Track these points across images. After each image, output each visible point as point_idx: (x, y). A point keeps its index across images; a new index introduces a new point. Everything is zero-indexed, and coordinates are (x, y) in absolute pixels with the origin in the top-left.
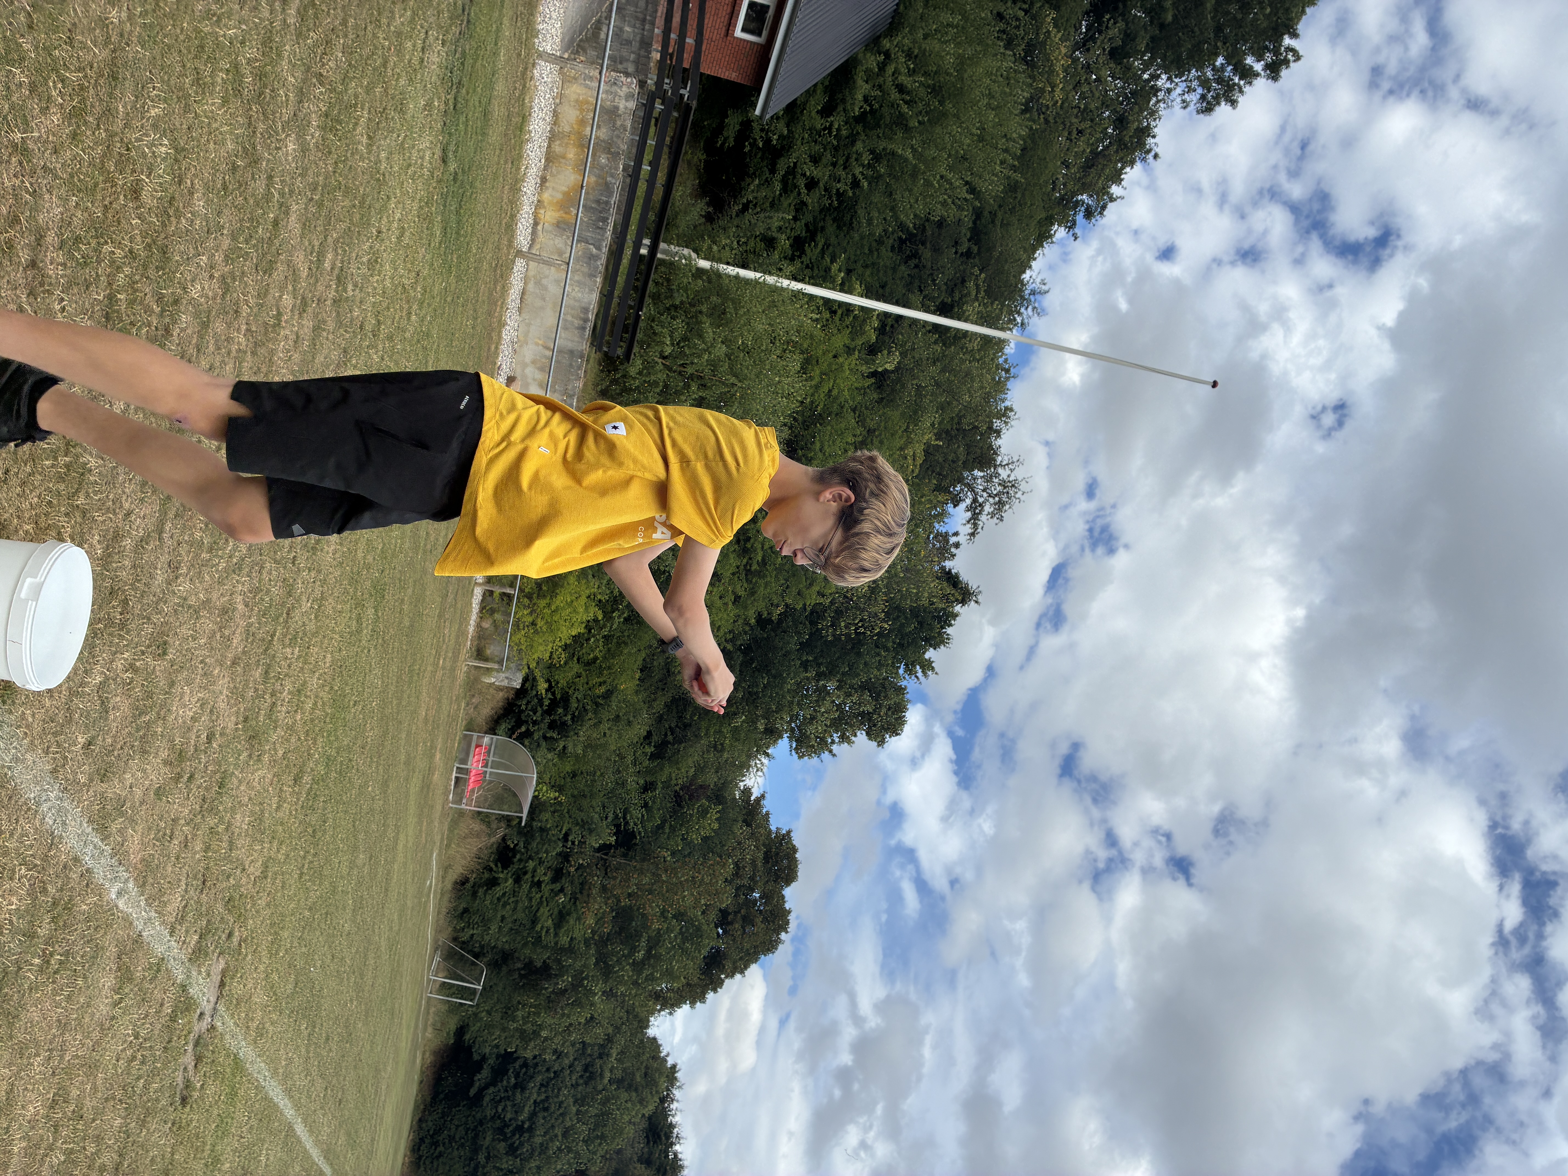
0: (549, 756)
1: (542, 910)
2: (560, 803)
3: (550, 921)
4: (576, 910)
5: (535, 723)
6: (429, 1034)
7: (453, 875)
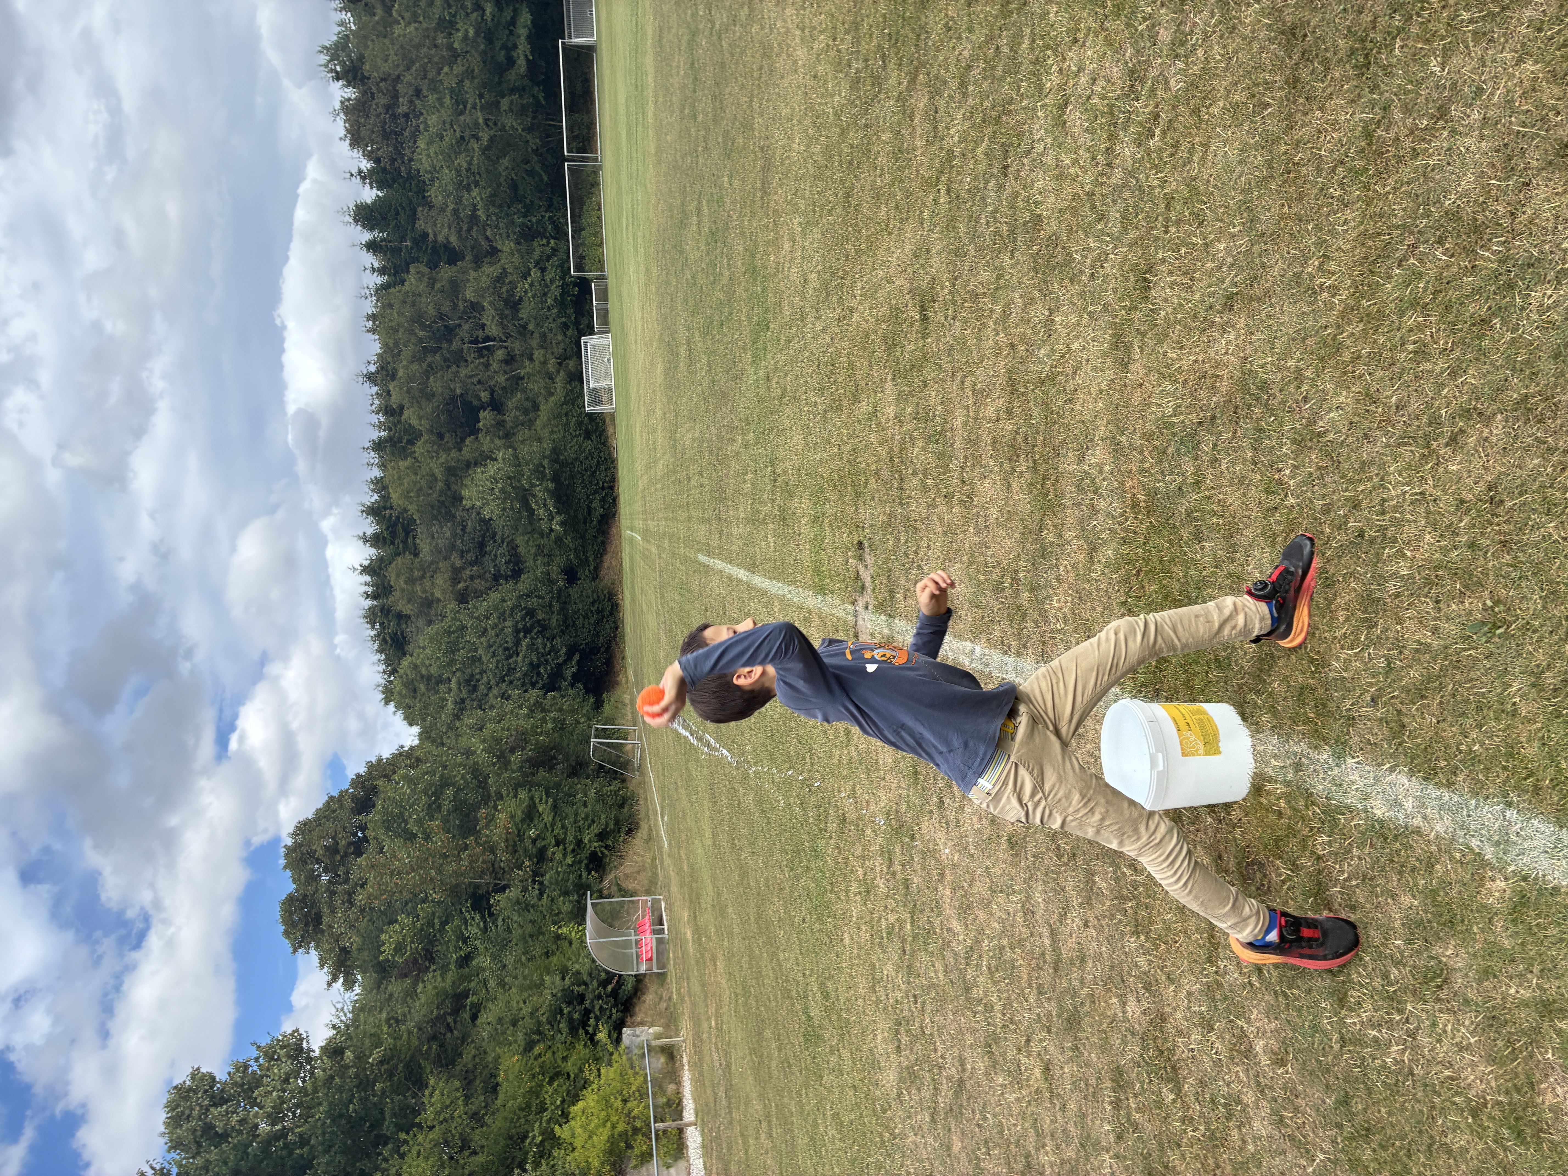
0: (577, 966)
1: (550, 819)
2: (555, 923)
3: (540, 809)
4: (516, 825)
5: (599, 997)
6: (627, 698)
7: (642, 833)
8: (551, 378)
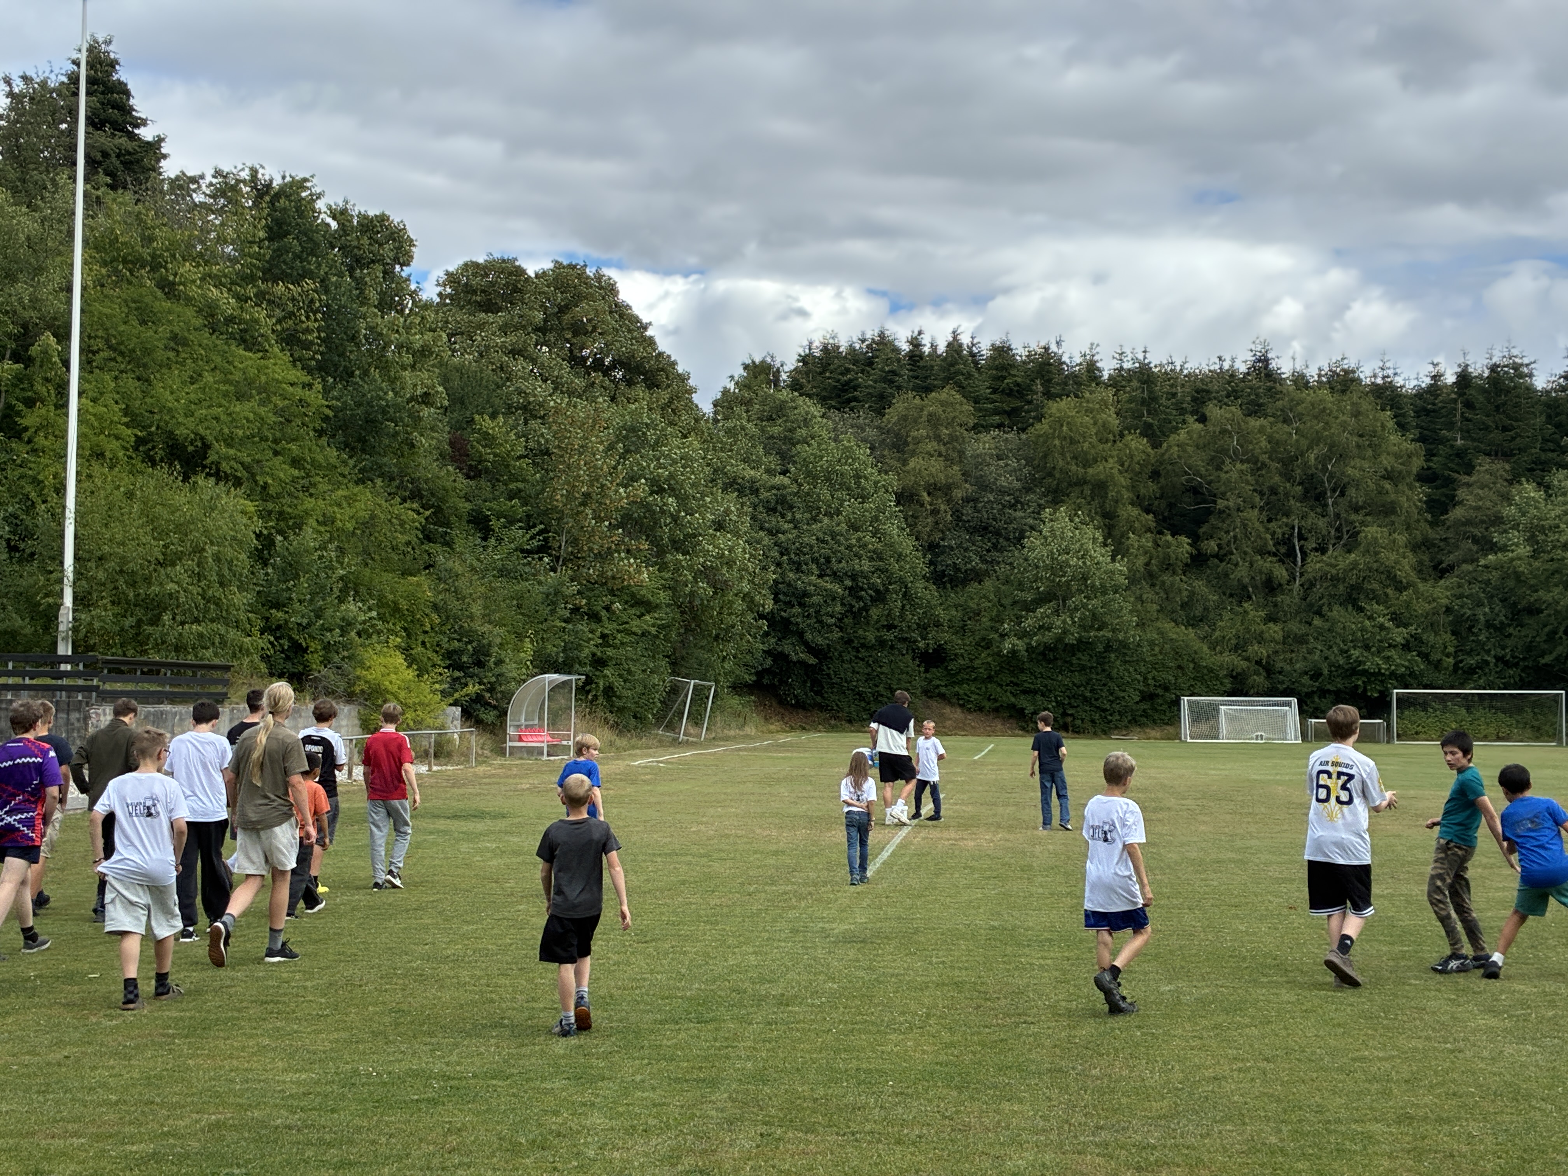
1: (634, 629)
4: (628, 588)
8: (1236, 648)
